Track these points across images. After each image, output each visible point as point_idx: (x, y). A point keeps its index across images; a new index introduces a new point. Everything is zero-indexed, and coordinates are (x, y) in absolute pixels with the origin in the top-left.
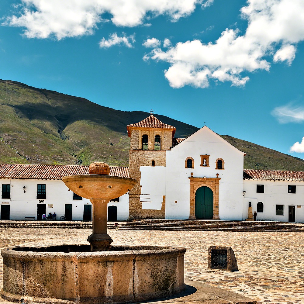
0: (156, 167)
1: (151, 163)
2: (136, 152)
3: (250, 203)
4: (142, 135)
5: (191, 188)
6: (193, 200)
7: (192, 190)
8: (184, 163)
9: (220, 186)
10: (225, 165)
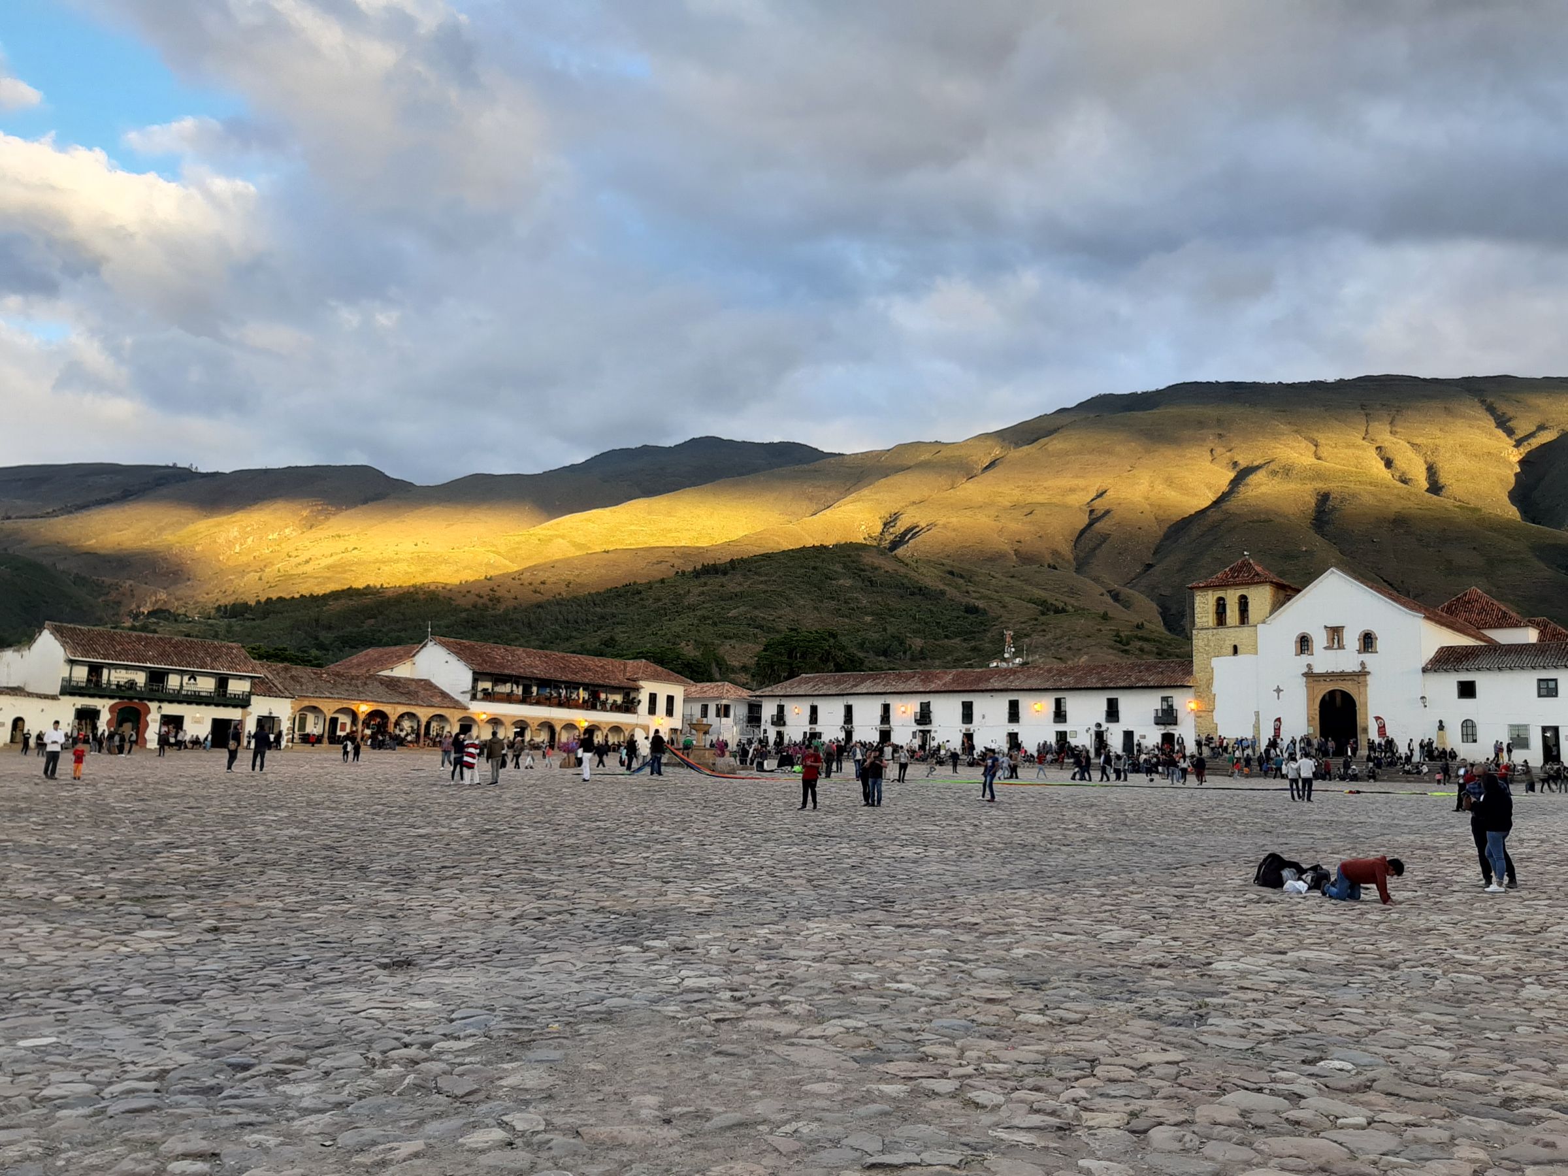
0: (1239, 657)
1: (1231, 650)
2: (1204, 631)
3: (1441, 722)
4: (1215, 598)
5: (1308, 695)
6: (1313, 718)
7: (1310, 699)
8: (1292, 646)
9: (1368, 689)
10: (1379, 644)
